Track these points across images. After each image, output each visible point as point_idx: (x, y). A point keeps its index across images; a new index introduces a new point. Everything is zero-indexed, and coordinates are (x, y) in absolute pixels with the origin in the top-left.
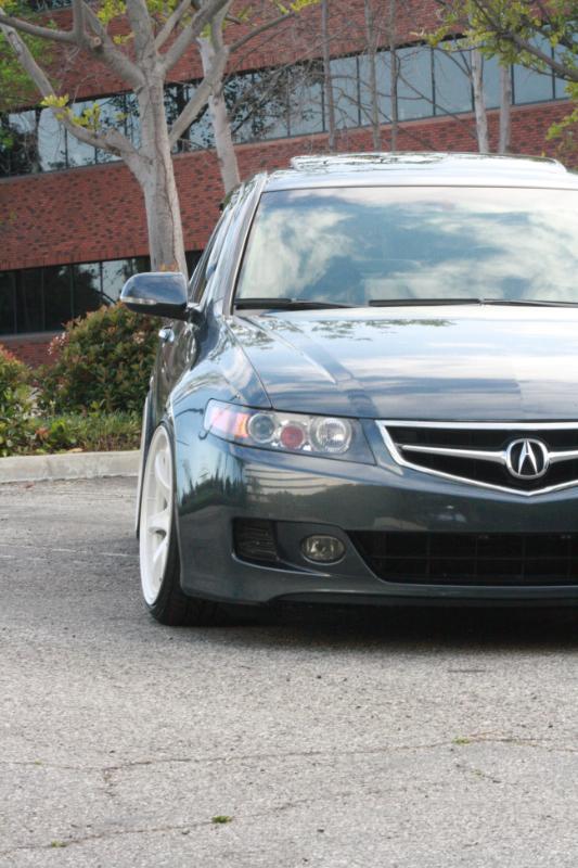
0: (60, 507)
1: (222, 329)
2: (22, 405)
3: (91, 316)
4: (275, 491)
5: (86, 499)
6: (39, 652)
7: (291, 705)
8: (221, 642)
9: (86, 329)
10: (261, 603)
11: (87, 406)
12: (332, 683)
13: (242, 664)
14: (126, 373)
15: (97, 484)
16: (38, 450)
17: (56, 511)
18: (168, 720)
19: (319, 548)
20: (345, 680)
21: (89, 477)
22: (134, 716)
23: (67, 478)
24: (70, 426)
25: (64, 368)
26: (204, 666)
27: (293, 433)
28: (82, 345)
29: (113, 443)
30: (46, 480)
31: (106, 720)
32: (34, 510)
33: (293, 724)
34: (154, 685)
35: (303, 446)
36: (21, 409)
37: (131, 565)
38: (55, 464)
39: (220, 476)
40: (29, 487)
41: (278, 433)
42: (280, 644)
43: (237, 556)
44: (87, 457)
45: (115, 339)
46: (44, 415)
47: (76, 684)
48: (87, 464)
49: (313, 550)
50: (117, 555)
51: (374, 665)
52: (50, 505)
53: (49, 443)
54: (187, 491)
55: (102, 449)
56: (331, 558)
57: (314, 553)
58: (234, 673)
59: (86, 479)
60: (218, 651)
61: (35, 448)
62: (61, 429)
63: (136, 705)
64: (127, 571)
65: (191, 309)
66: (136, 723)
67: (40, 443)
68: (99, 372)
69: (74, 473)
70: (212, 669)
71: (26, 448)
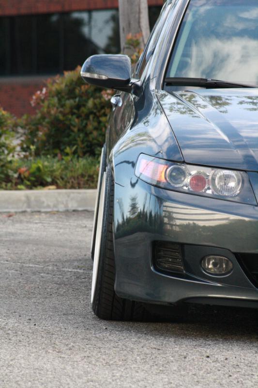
0: (34, 233)
1: (155, 100)
2: (7, 148)
3: (68, 74)
4: (185, 222)
5: (56, 227)
6: (8, 334)
7: (183, 373)
8: (142, 333)
9: (63, 86)
10: (171, 304)
11: (62, 151)
12: (216, 361)
13: (154, 346)
14: (95, 124)
15: (66, 215)
16: (19, 187)
17: (30, 236)
18: (94, 378)
19: (215, 265)
20: (226, 359)
21: (61, 210)
22: (71, 374)
23: (43, 210)
24: (46, 167)
25: (43, 118)
26: (126, 346)
27: (199, 180)
28: (59, 100)
29: (82, 183)
30: (24, 212)
31: (51, 376)
32: (12, 234)
33: (181, 383)
34: (88, 357)
35: (206, 190)
36: (6, 152)
37: (85, 278)
38: (33, 199)
39: (145, 210)
40: (10, 216)
41: (188, 180)
42: (185, 335)
43: (155, 268)
44: (59, 193)
45: (87, 95)
46: (25, 157)
47: (33, 355)
48: (60, 199)
49: (210, 266)
50: (76, 270)
51: (250, 351)
52: (26, 232)
53: (29, 180)
54: (120, 221)
55: (73, 187)
56: (223, 272)
57: (211, 269)
58: (148, 352)
59: (58, 211)
60: (139, 338)
61: (16, 184)
62: (39, 169)
63: (73, 368)
64: (82, 282)
65: (133, 84)
66: (72, 379)
67: (21, 180)
68: (73, 123)
69: (48, 206)
70: (132, 349)
71: (9, 185)
